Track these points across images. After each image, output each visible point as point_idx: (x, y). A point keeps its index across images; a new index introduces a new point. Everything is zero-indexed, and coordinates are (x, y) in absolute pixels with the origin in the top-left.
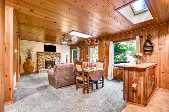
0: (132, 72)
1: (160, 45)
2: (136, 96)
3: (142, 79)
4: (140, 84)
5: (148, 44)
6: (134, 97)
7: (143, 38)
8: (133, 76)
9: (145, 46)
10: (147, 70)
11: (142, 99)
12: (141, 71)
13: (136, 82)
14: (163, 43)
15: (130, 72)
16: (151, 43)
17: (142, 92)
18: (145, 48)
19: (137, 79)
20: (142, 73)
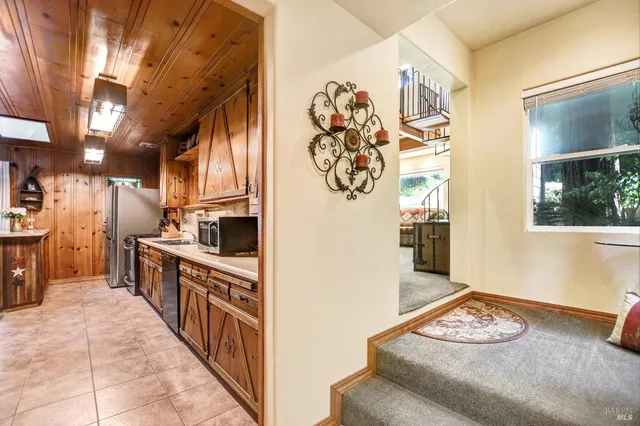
0: (13, 248)
1: (57, 191)
2: (22, 290)
3: (34, 257)
4: (31, 267)
5: (32, 188)
6: (18, 295)
7: (17, 168)
8: (15, 255)
9: (24, 190)
10: (42, 240)
11: (34, 293)
12: (32, 243)
13: (23, 264)
14: (62, 189)
15: (8, 248)
16: (38, 186)
17: (34, 280)
18: (23, 195)
19: (24, 259)
20: (34, 246)
